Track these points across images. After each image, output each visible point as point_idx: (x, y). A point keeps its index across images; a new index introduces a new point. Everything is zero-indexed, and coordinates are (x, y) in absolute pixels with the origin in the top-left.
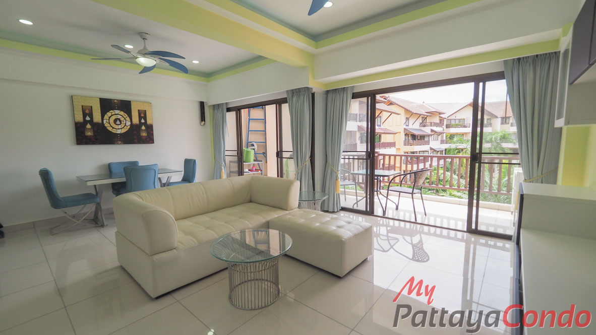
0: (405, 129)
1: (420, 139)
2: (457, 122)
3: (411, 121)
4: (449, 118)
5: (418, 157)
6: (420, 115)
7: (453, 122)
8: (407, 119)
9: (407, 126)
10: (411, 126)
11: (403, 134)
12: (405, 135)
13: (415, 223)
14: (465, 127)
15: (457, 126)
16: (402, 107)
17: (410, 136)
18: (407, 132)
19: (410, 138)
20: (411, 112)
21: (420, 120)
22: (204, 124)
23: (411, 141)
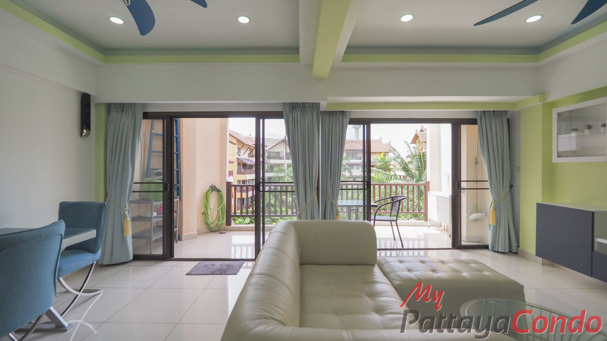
0: (237, 158)
1: (249, 169)
2: (275, 155)
3: (242, 151)
4: (270, 151)
5: (247, 186)
6: (250, 146)
7: (272, 154)
8: (239, 149)
9: (239, 155)
10: (242, 157)
11: (236, 164)
12: (238, 164)
13: (403, 249)
14: (281, 159)
15: (275, 158)
16: (235, 138)
17: (241, 165)
18: (240, 161)
19: (241, 167)
20: (243, 143)
21: (248, 152)
22: (88, 134)
23: (243, 170)
